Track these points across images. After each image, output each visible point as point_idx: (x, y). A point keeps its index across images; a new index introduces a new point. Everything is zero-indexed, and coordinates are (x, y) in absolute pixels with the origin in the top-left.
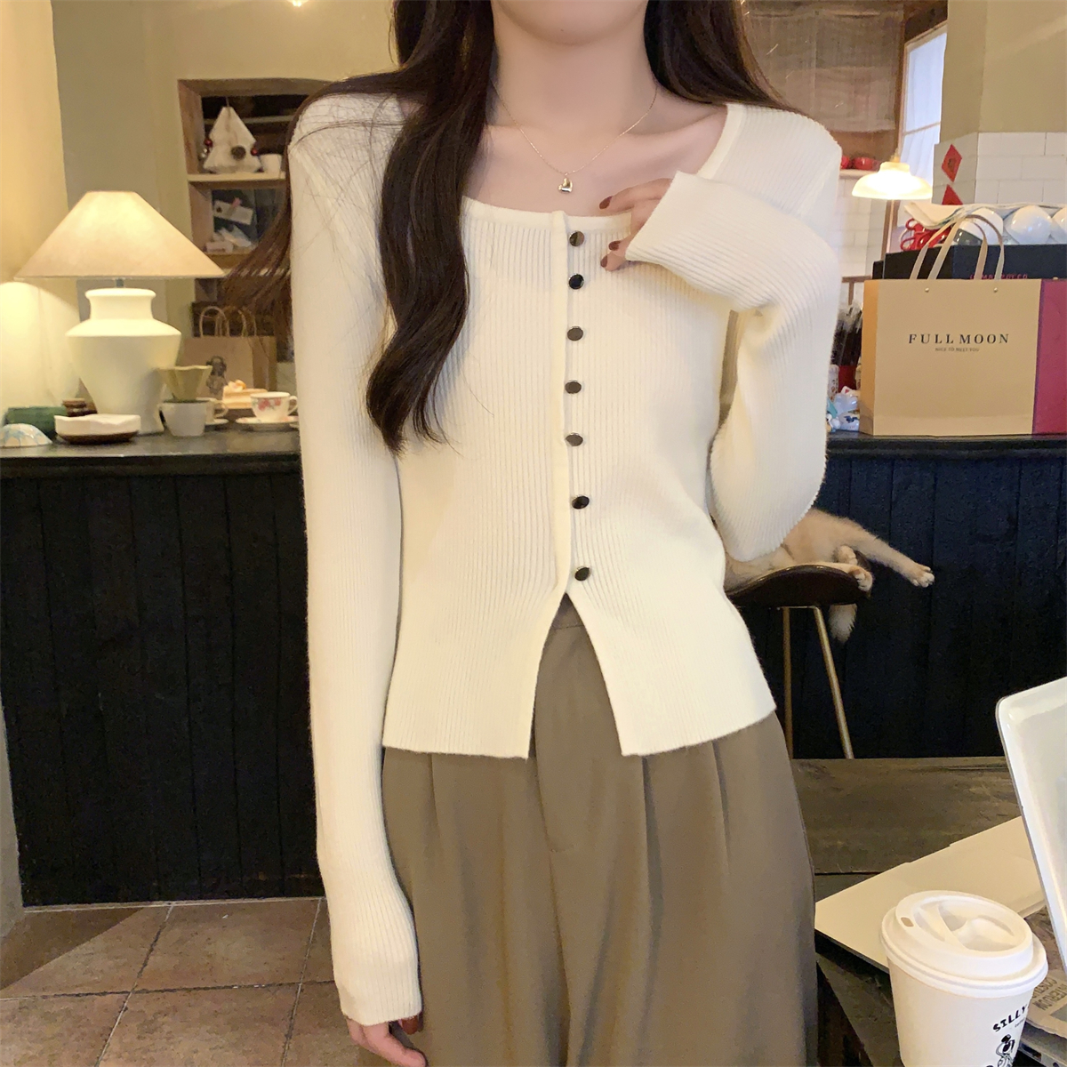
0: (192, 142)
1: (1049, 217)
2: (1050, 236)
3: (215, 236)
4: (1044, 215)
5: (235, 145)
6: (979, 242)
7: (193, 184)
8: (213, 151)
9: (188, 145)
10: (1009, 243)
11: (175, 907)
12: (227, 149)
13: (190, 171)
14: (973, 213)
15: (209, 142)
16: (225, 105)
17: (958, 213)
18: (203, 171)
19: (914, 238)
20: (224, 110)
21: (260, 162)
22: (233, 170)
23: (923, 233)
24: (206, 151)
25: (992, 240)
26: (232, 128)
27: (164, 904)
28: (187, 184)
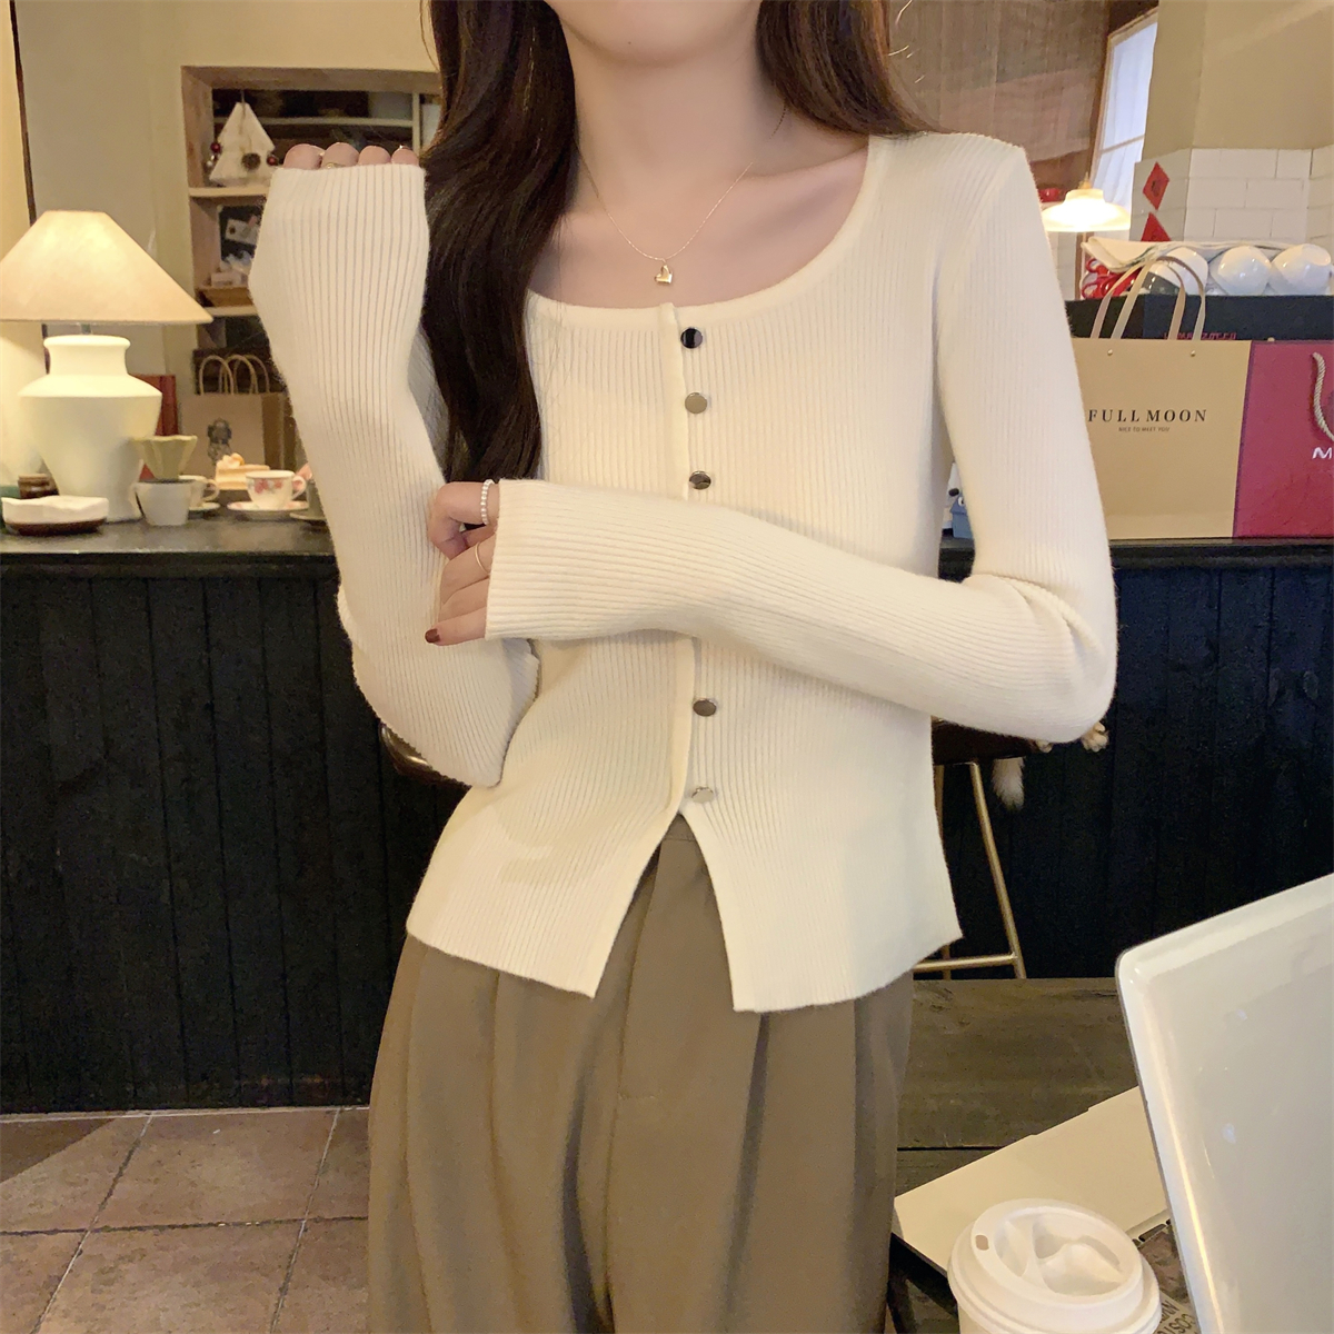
0: (197, 149)
1: (1267, 261)
2: (1268, 285)
3: (223, 266)
4: (1261, 258)
5: (248, 152)
6: (1176, 291)
7: (196, 200)
8: (221, 158)
9: (191, 150)
10: (1215, 293)
11: (154, 1120)
12: (239, 156)
13: (193, 183)
14: (1169, 255)
15: (216, 147)
16: (240, 101)
17: (1149, 253)
18: (210, 184)
19: (1097, 283)
20: (238, 107)
22: (244, 182)
23: (1107, 277)
24: (213, 157)
25: (1192, 289)
26: (245, 129)
27: (140, 1114)
28: (187, 201)
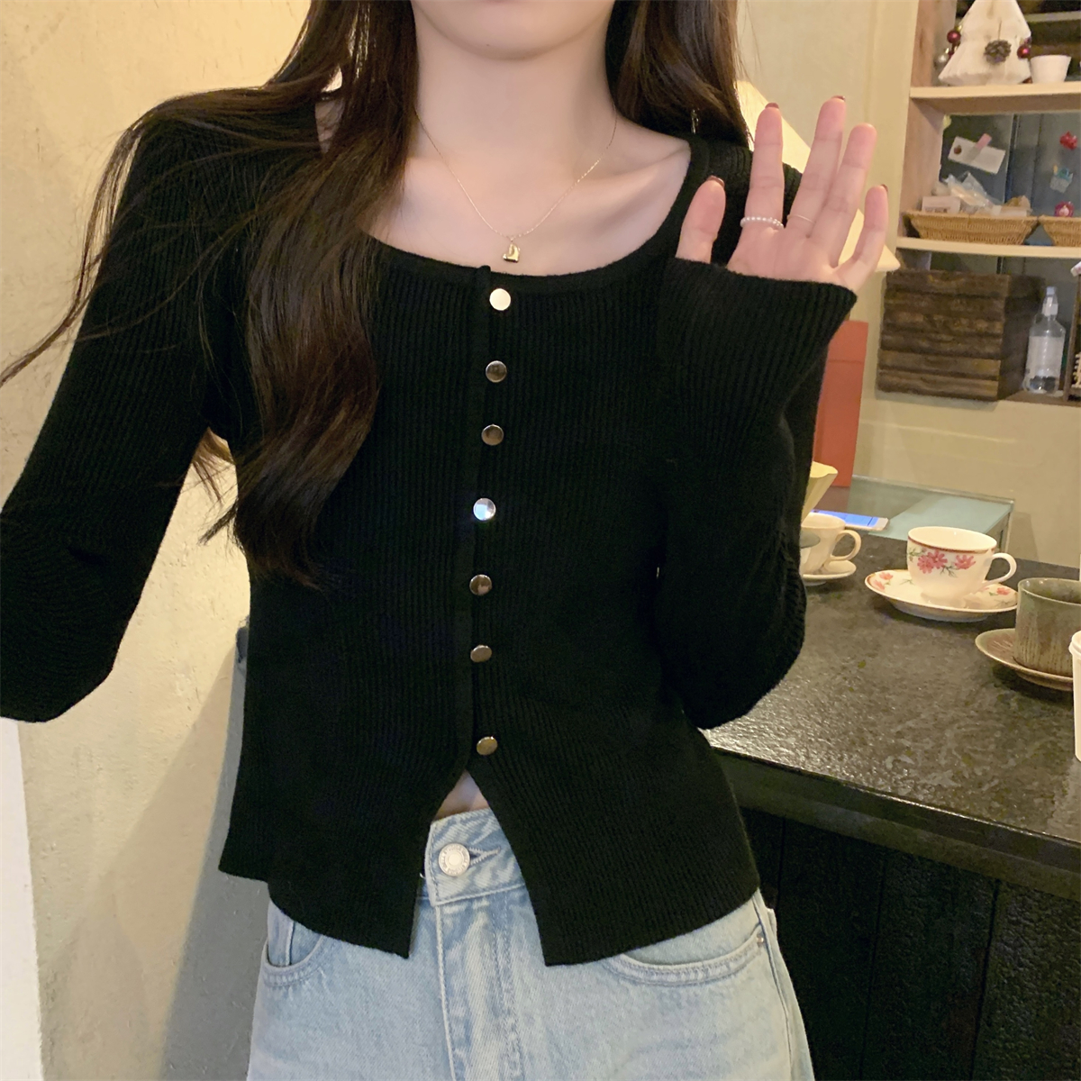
0: (930, 38)
3: (940, 188)
5: (994, 39)
7: (918, 102)
8: (958, 51)
9: (920, 39)
12: (982, 45)
13: (917, 81)
15: (955, 36)
18: (938, 83)
21: (1031, 66)
24: (947, 51)
28: (907, 101)
